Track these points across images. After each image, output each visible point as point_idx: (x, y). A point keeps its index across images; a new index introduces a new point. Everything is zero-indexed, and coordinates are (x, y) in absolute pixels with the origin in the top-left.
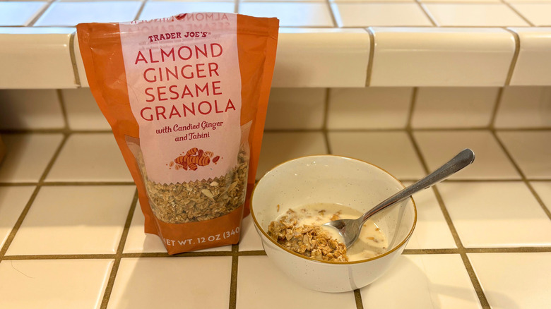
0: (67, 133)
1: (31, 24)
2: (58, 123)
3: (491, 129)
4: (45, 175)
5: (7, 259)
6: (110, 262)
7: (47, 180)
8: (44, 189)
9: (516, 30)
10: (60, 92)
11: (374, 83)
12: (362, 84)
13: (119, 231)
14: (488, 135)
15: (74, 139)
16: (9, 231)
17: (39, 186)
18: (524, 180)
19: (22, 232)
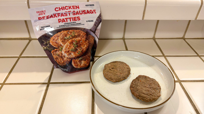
4: (21, 54)
5: (6, 84)
6: (45, 86)
7: (22, 56)
11: (145, 19)
12: (141, 19)
16: (7, 74)
17: (19, 58)
18: (198, 56)
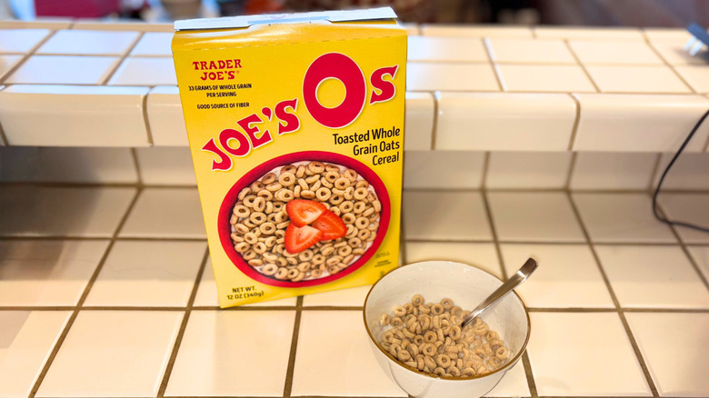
0: (140, 187)
1: (105, 83)
2: (131, 177)
3: (567, 191)
4: (119, 230)
5: (85, 310)
6: (181, 315)
7: (122, 235)
8: (118, 245)
9: (578, 97)
10: (134, 151)
12: (427, 146)
13: (190, 285)
14: (562, 196)
15: (147, 193)
16: (85, 283)
17: (113, 240)
18: (590, 243)
19: (97, 284)
